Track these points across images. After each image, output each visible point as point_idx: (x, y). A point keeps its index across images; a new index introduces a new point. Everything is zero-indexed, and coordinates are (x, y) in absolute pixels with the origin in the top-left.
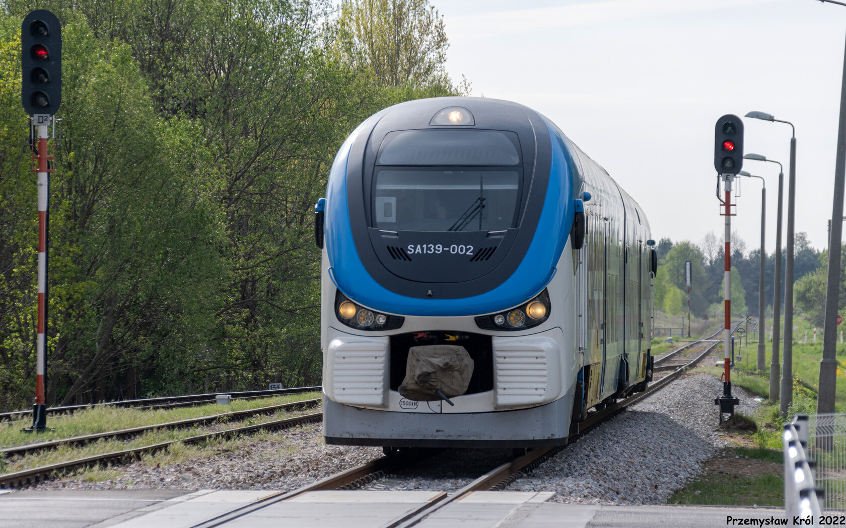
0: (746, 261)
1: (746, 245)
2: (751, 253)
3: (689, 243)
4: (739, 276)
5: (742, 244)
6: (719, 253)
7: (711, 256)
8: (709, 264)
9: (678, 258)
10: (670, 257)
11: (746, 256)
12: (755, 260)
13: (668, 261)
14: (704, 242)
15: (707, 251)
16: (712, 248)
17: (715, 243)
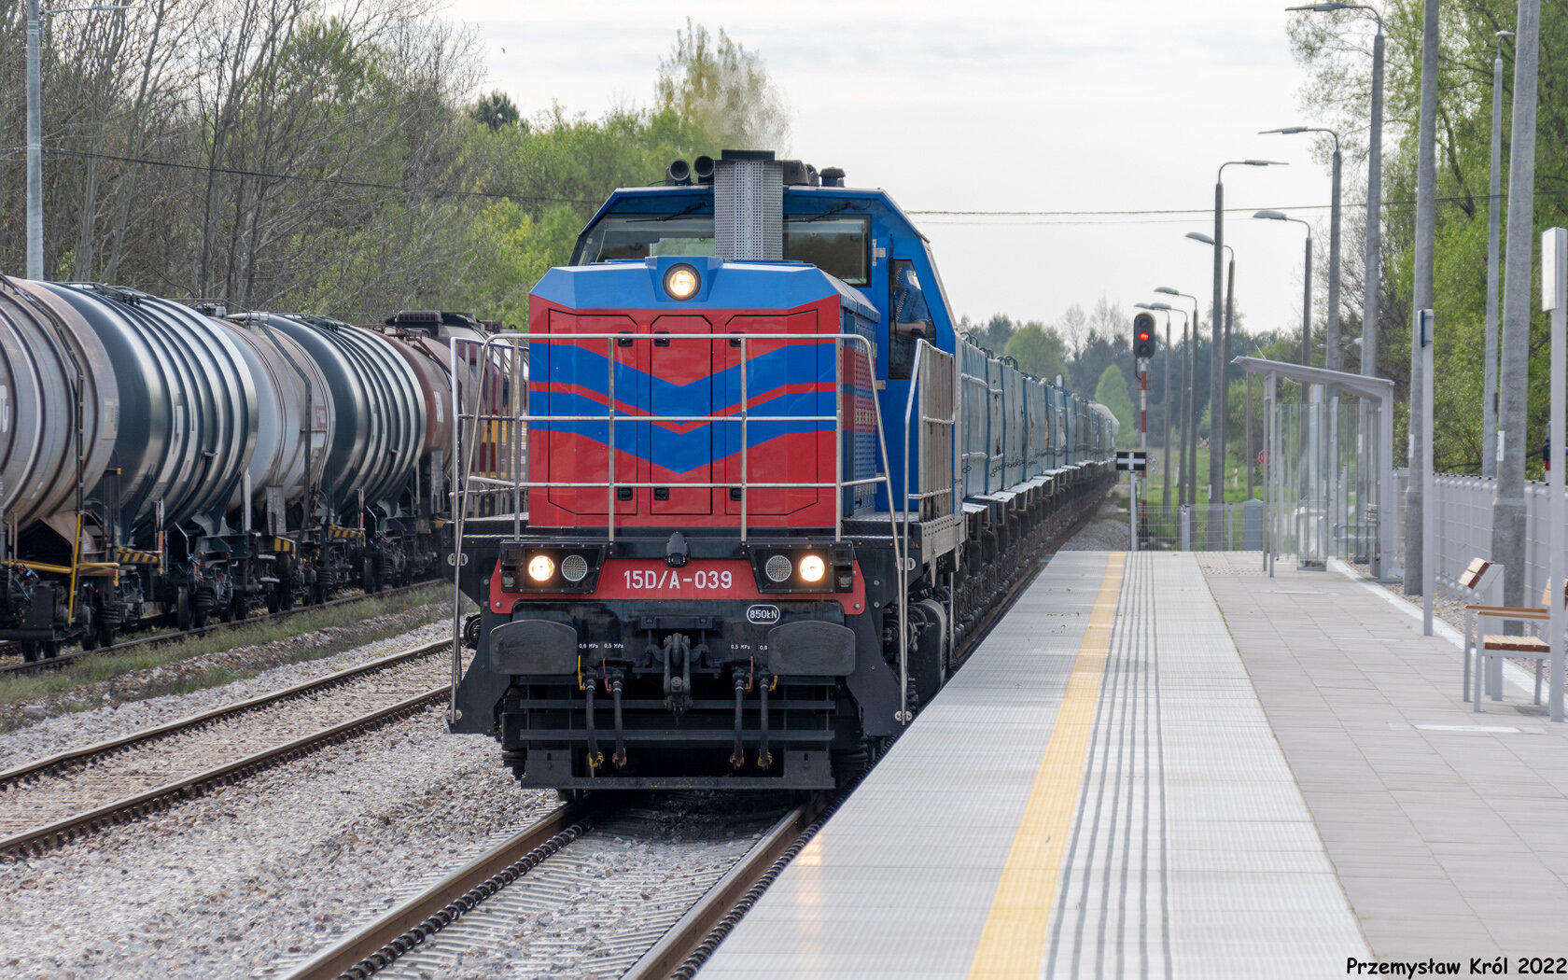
3: (1041, 325)
4: (1123, 379)
7: (1076, 347)
8: (1072, 359)
9: (1023, 350)
14: (1065, 322)
15: (1070, 337)
16: (1078, 333)
17: (1082, 323)
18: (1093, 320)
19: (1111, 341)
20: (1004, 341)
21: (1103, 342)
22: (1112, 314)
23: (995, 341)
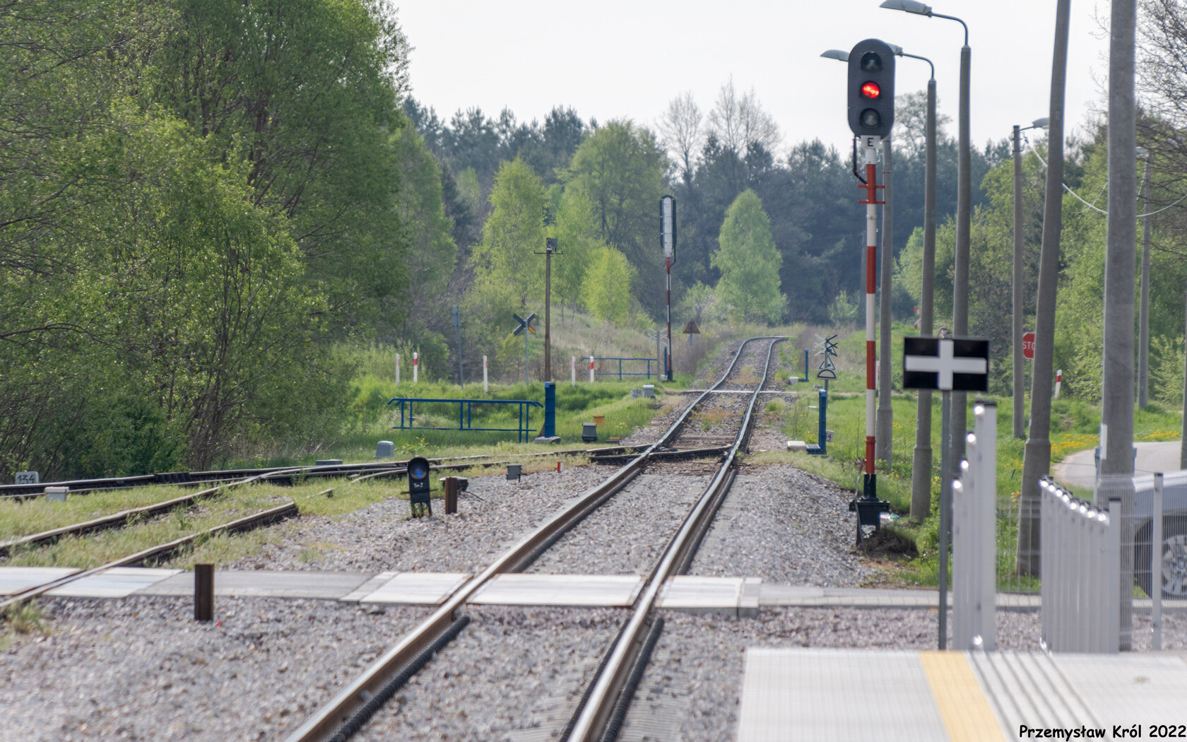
0: (782, 172)
1: (781, 131)
2: (794, 153)
3: (629, 124)
4: (764, 214)
5: (770, 129)
6: (707, 150)
7: (687, 162)
8: (681, 181)
9: (602, 165)
10: (583, 162)
11: (780, 161)
12: (805, 171)
13: (576, 173)
14: (668, 121)
15: (677, 145)
16: (690, 140)
17: (696, 124)
18: (714, 118)
19: (743, 153)
20: (571, 150)
21: (730, 154)
22: (742, 109)
23: (556, 150)
